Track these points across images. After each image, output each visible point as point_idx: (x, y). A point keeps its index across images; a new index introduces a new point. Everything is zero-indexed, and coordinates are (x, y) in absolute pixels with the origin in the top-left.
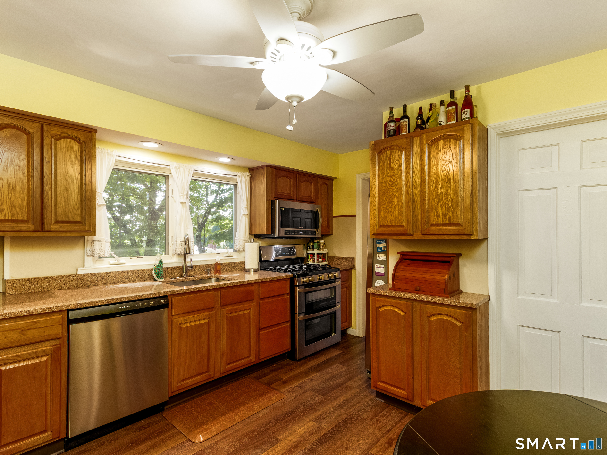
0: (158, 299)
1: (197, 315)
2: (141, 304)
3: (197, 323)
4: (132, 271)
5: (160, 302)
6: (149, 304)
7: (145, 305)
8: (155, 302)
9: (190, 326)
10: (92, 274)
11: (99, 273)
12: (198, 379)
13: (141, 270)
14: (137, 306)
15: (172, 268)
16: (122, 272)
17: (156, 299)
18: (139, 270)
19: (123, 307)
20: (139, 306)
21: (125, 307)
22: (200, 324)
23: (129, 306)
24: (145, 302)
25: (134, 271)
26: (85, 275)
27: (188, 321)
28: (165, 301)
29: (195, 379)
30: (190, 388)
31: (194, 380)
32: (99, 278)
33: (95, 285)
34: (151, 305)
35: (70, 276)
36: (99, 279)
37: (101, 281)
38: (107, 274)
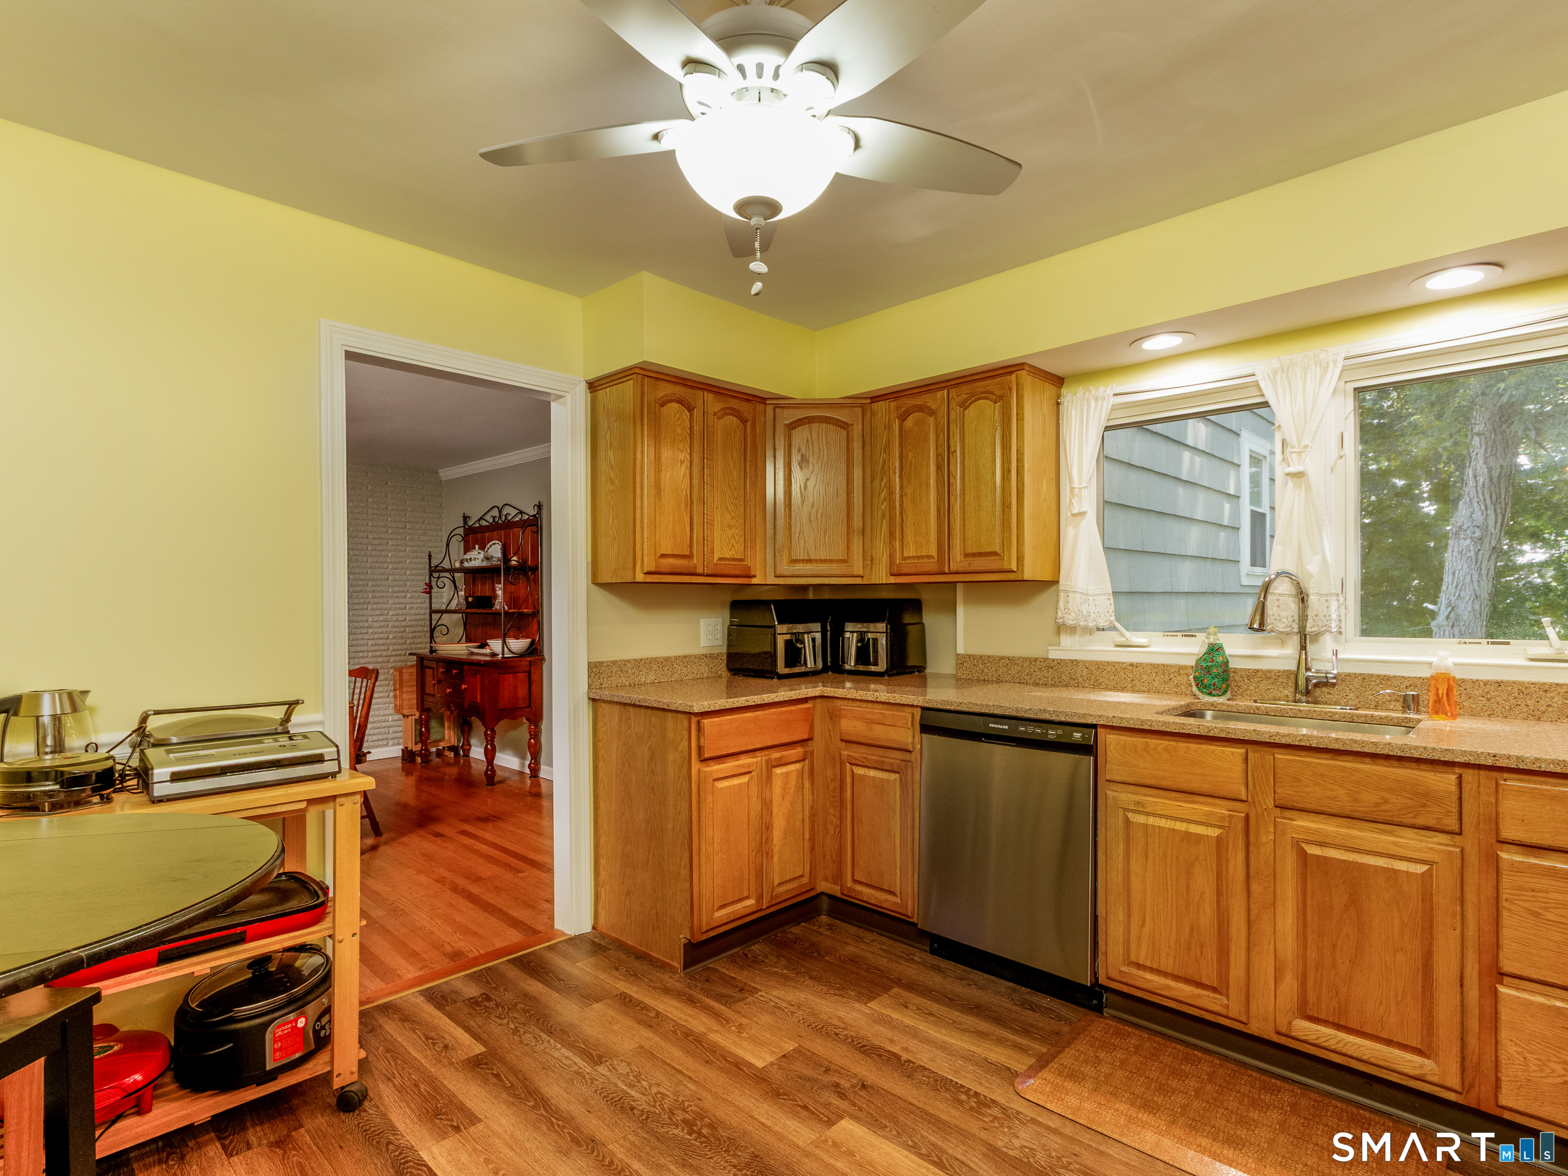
0: (1068, 728)
1: (1177, 803)
2: (1030, 729)
3: (1181, 826)
4: (1155, 666)
5: (1071, 735)
6: (1047, 734)
7: (1038, 733)
8: (1060, 732)
9: (1154, 826)
10: (1072, 661)
11: (1085, 662)
12: (1183, 991)
13: (1176, 666)
14: (1022, 731)
15: (1270, 671)
16: (1132, 665)
17: (1064, 727)
18: (1171, 666)
19: (996, 726)
20: (1025, 732)
21: (999, 726)
22: (1187, 836)
23: (1007, 727)
24: (1039, 728)
25: (1158, 665)
26: (1060, 662)
27: (1148, 810)
28: (1083, 737)
29: (1172, 983)
30: (1166, 1004)
31: (1168, 987)
32: (1085, 672)
33: (1078, 686)
34: (1050, 736)
35: (1036, 660)
36: (1084, 674)
37: (1089, 679)
38: (1100, 666)
